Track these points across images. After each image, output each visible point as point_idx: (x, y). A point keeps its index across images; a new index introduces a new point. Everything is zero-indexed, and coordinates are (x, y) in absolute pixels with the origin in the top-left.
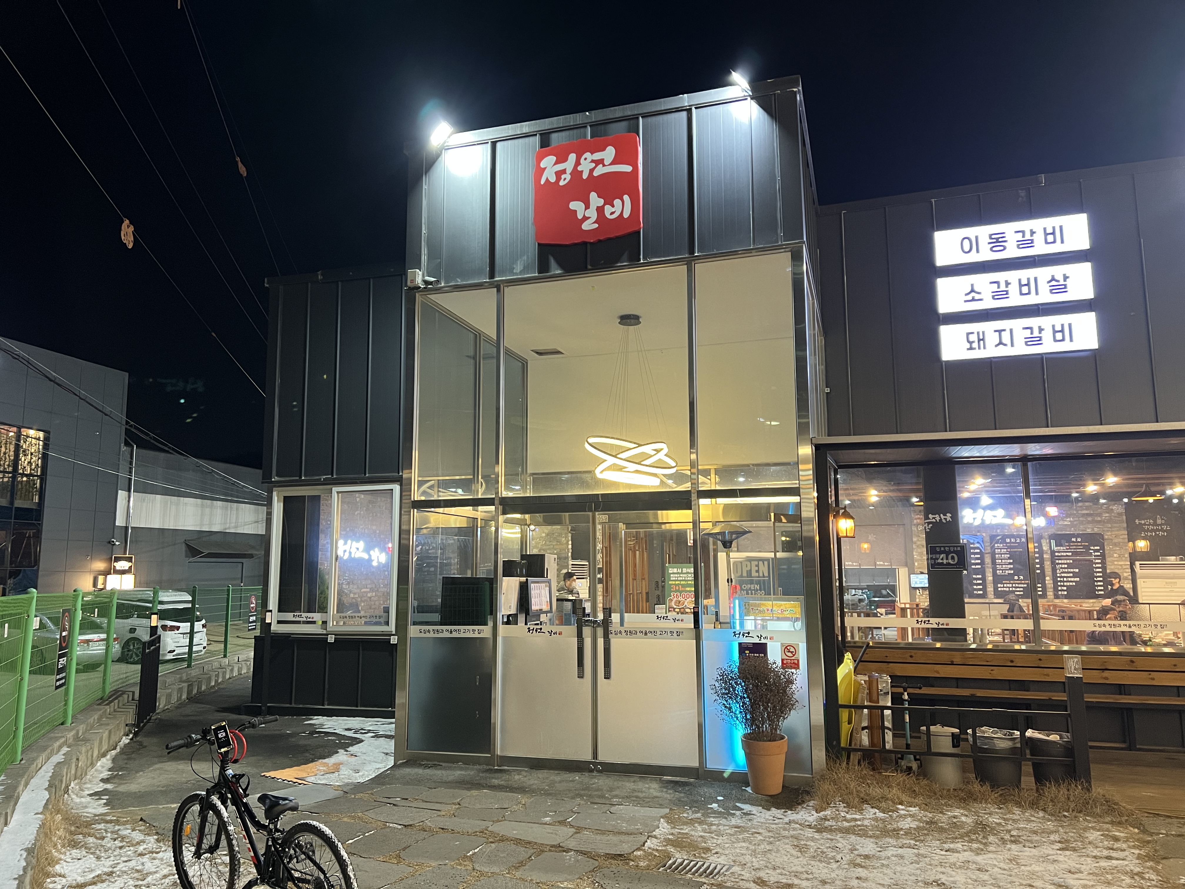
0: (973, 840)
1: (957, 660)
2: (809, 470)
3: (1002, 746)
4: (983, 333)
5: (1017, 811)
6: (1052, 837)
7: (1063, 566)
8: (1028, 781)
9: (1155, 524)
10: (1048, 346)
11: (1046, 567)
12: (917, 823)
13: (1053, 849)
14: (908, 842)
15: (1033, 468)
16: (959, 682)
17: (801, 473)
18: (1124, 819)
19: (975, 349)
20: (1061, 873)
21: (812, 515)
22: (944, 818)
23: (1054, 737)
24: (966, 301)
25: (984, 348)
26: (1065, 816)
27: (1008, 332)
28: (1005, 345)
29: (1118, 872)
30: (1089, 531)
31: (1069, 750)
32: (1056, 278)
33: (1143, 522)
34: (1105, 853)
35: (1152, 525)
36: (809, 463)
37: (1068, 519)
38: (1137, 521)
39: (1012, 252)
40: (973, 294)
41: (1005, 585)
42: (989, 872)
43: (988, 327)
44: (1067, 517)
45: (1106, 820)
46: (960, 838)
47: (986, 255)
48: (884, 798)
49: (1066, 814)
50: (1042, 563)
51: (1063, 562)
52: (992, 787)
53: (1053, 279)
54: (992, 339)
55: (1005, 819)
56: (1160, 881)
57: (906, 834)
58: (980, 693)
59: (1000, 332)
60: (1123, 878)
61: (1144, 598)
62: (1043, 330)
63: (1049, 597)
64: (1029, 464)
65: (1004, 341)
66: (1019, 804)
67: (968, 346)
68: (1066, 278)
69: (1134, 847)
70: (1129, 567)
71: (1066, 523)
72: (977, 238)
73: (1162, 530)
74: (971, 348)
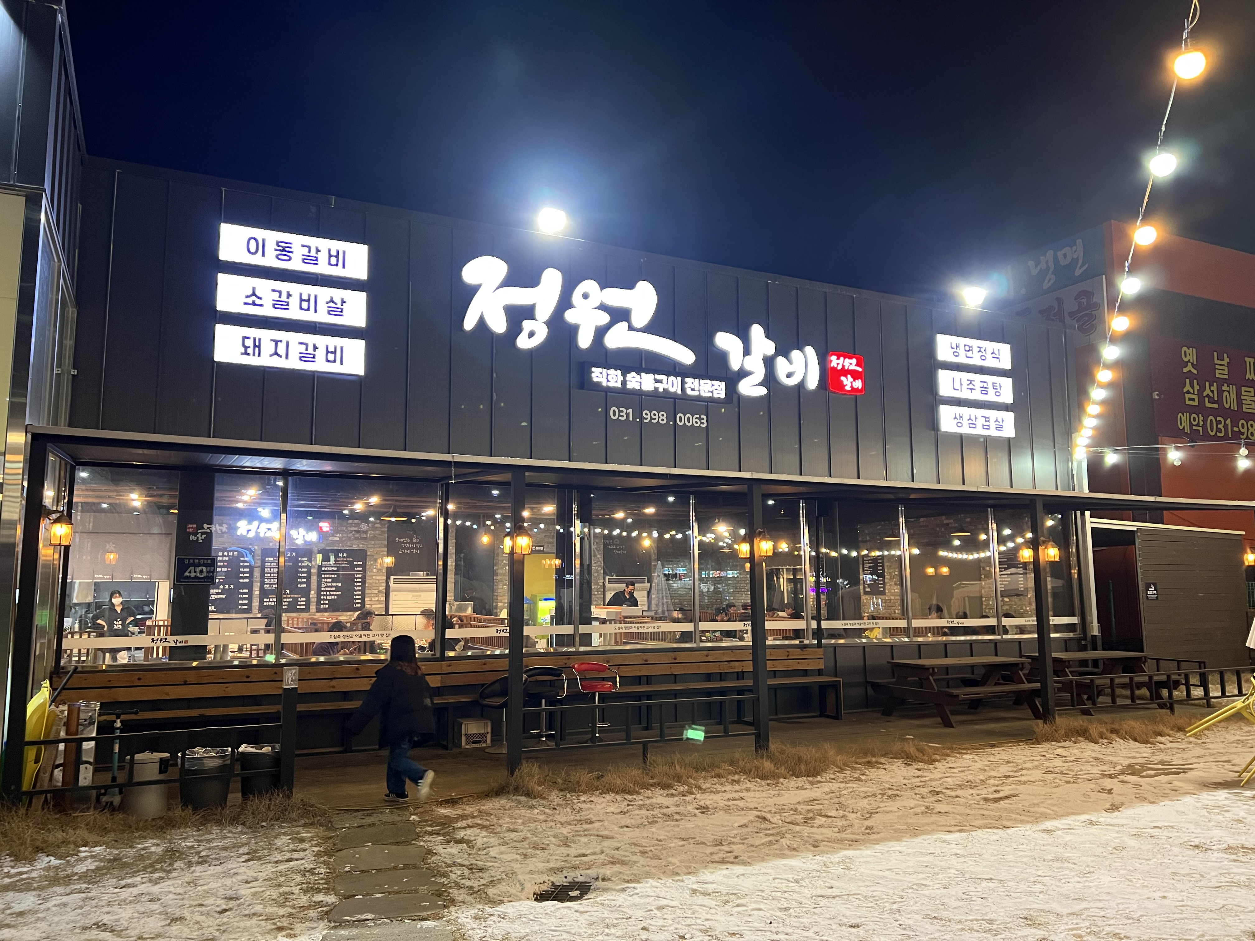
0: (157, 869)
1: (190, 680)
2: (19, 462)
3: (212, 765)
4: (260, 339)
5: (216, 830)
6: (241, 851)
7: (328, 580)
8: (235, 797)
9: (411, 543)
10: (320, 365)
11: (312, 581)
12: (97, 864)
13: (238, 862)
14: (78, 887)
15: (293, 482)
16: (190, 703)
17: (7, 465)
18: (316, 820)
19: (248, 354)
20: (236, 885)
21: (16, 517)
22: (131, 852)
23: (267, 749)
24: (245, 304)
25: (259, 355)
26: (262, 827)
27: (284, 343)
28: (280, 356)
29: (293, 872)
30: (355, 547)
31: (276, 759)
32: (335, 300)
33: (402, 540)
34: (288, 856)
35: (409, 544)
36: (21, 454)
37: (338, 535)
38: (397, 540)
39: (296, 264)
40: (254, 298)
41: (271, 600)
42: (161, 901)
43: (266, 335)
44: (338, 532)
45: (300, 824)
46: (143, 871)
47: (270, 260)
48: (66, 842)
49: (264, 824)
50: (309, 578)
51: (328, 576)
52: (195, 809)
53: (332, 301)
54: (267, 348)
55: (198, 841)
56: (328, 873)
57: (80, 878)
58: (209, 712)
59: (276, 342)
60: (295, 877)
61: (394, 610)
62: (317, 348)
63: (311, 611)
64: (290, 478)
65: (279, 352)
66: (219, 823)
67: (243, 350)
68: (343, 302)
69: (316, 845)
70: (384, 581)
71: (335, 539)
72: (264, 241)
73: (416, 548)
74: (246, 353)
